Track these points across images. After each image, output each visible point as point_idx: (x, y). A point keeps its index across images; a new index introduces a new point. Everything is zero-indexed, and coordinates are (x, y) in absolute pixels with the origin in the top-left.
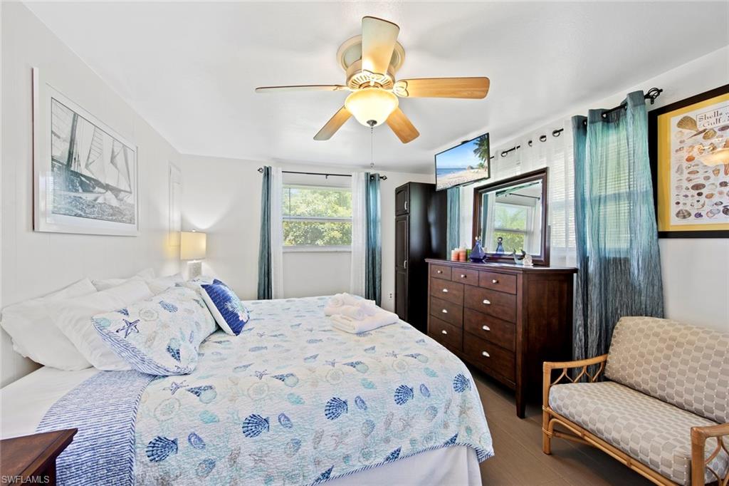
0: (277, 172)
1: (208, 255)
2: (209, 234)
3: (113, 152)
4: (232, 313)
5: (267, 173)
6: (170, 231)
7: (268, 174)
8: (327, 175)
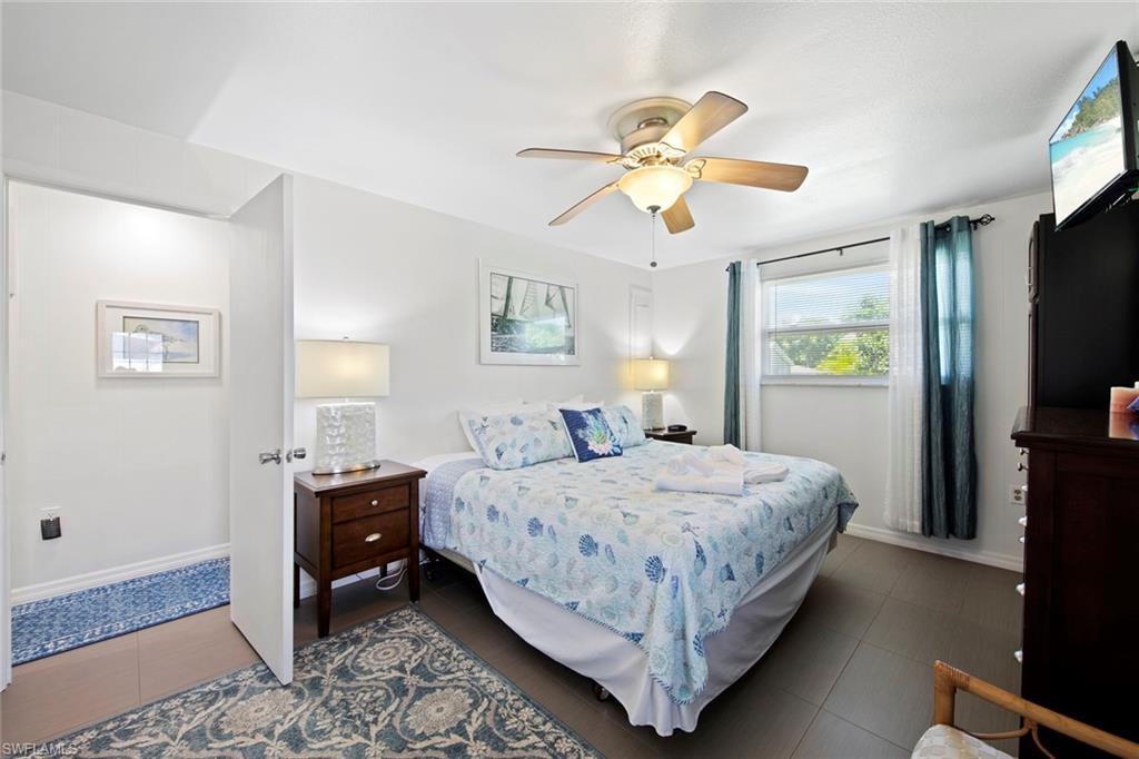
0: (748, 266)
1: (673, 385)
2: (673, 362)
3: (548, 295)
4: (581, 440)
5: (734, 270)
6: (630, 360)
7: (735, 274)
8: (840, 249)
